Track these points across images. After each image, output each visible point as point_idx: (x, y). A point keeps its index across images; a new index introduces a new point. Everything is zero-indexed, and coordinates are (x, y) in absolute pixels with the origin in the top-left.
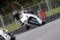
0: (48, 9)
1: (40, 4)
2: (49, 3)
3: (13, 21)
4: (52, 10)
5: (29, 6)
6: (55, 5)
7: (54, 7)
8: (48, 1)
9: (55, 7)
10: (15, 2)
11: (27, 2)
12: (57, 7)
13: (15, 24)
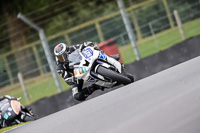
0: (126, 37)
1: (101, 23)
2: (130, 19)
3: (11, 79)
4: (142, 41)
5: (65, 27)
6: (150, 24)
7: (146, 32)
8: (129, 12)
9: (152, 31)
10: (19, 16)
11: (60, 17)
12: (156, 32)
13: (20, 87)
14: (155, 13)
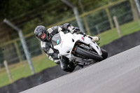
14: (100, 18)
